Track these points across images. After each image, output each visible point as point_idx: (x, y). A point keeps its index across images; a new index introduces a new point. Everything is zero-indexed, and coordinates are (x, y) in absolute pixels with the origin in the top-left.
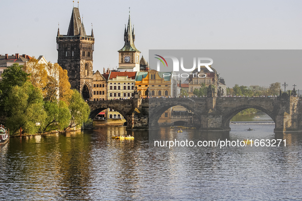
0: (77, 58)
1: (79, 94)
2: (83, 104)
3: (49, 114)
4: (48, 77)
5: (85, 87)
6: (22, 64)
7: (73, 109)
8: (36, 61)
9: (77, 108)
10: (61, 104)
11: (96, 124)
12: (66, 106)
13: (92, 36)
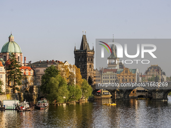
0: (85, 62)
1: (86, 81)
2: (88, 87)
3: (70, 92)
4: (70, 72)
5: (90, 77)
6: (56, 65)
7: (83, 89)
8: (63, 64)
9: (86, 89)
10: (77, 87)
11: (96, 97)
12: (79, 87)
13: (93, 50)
